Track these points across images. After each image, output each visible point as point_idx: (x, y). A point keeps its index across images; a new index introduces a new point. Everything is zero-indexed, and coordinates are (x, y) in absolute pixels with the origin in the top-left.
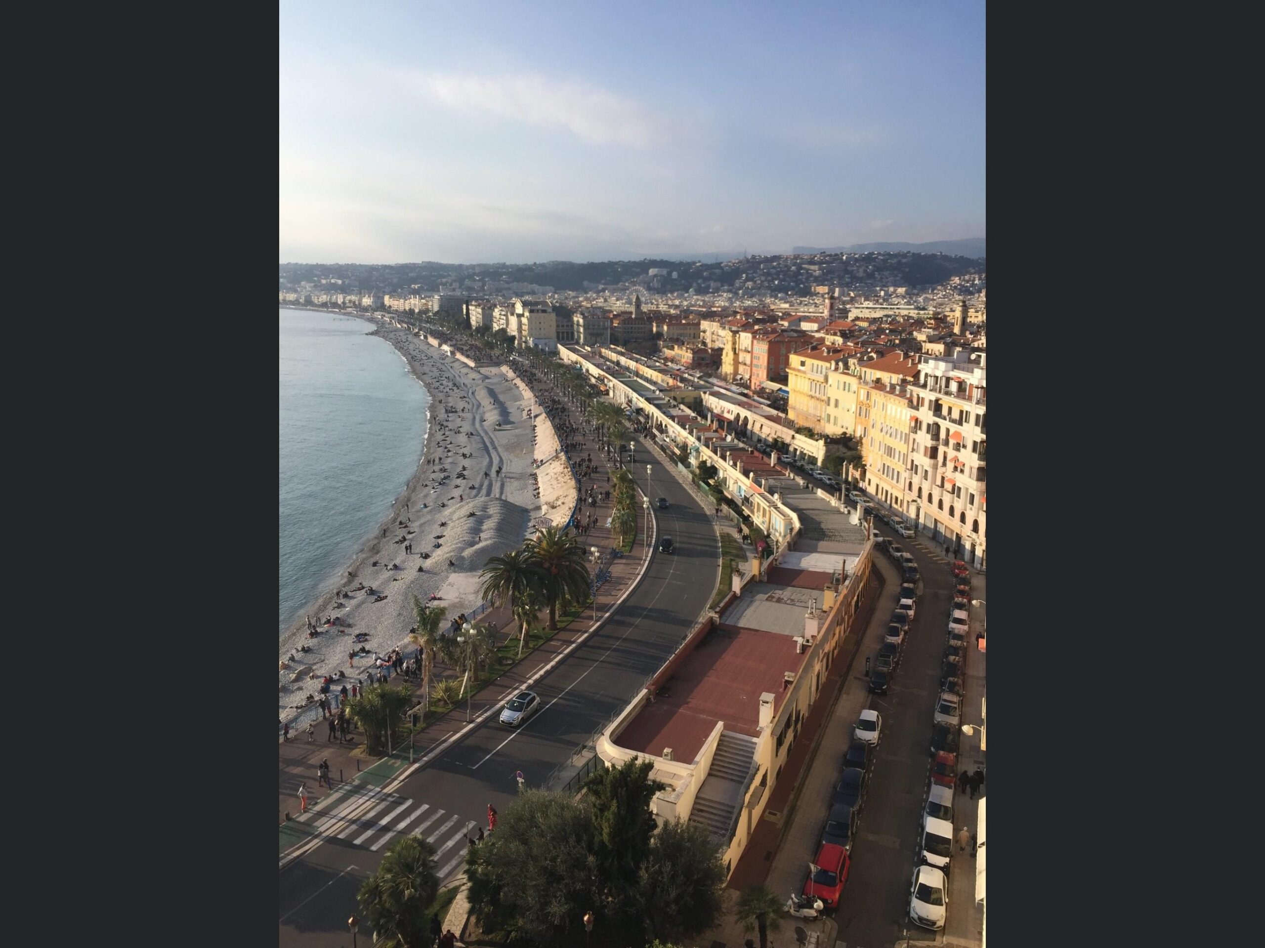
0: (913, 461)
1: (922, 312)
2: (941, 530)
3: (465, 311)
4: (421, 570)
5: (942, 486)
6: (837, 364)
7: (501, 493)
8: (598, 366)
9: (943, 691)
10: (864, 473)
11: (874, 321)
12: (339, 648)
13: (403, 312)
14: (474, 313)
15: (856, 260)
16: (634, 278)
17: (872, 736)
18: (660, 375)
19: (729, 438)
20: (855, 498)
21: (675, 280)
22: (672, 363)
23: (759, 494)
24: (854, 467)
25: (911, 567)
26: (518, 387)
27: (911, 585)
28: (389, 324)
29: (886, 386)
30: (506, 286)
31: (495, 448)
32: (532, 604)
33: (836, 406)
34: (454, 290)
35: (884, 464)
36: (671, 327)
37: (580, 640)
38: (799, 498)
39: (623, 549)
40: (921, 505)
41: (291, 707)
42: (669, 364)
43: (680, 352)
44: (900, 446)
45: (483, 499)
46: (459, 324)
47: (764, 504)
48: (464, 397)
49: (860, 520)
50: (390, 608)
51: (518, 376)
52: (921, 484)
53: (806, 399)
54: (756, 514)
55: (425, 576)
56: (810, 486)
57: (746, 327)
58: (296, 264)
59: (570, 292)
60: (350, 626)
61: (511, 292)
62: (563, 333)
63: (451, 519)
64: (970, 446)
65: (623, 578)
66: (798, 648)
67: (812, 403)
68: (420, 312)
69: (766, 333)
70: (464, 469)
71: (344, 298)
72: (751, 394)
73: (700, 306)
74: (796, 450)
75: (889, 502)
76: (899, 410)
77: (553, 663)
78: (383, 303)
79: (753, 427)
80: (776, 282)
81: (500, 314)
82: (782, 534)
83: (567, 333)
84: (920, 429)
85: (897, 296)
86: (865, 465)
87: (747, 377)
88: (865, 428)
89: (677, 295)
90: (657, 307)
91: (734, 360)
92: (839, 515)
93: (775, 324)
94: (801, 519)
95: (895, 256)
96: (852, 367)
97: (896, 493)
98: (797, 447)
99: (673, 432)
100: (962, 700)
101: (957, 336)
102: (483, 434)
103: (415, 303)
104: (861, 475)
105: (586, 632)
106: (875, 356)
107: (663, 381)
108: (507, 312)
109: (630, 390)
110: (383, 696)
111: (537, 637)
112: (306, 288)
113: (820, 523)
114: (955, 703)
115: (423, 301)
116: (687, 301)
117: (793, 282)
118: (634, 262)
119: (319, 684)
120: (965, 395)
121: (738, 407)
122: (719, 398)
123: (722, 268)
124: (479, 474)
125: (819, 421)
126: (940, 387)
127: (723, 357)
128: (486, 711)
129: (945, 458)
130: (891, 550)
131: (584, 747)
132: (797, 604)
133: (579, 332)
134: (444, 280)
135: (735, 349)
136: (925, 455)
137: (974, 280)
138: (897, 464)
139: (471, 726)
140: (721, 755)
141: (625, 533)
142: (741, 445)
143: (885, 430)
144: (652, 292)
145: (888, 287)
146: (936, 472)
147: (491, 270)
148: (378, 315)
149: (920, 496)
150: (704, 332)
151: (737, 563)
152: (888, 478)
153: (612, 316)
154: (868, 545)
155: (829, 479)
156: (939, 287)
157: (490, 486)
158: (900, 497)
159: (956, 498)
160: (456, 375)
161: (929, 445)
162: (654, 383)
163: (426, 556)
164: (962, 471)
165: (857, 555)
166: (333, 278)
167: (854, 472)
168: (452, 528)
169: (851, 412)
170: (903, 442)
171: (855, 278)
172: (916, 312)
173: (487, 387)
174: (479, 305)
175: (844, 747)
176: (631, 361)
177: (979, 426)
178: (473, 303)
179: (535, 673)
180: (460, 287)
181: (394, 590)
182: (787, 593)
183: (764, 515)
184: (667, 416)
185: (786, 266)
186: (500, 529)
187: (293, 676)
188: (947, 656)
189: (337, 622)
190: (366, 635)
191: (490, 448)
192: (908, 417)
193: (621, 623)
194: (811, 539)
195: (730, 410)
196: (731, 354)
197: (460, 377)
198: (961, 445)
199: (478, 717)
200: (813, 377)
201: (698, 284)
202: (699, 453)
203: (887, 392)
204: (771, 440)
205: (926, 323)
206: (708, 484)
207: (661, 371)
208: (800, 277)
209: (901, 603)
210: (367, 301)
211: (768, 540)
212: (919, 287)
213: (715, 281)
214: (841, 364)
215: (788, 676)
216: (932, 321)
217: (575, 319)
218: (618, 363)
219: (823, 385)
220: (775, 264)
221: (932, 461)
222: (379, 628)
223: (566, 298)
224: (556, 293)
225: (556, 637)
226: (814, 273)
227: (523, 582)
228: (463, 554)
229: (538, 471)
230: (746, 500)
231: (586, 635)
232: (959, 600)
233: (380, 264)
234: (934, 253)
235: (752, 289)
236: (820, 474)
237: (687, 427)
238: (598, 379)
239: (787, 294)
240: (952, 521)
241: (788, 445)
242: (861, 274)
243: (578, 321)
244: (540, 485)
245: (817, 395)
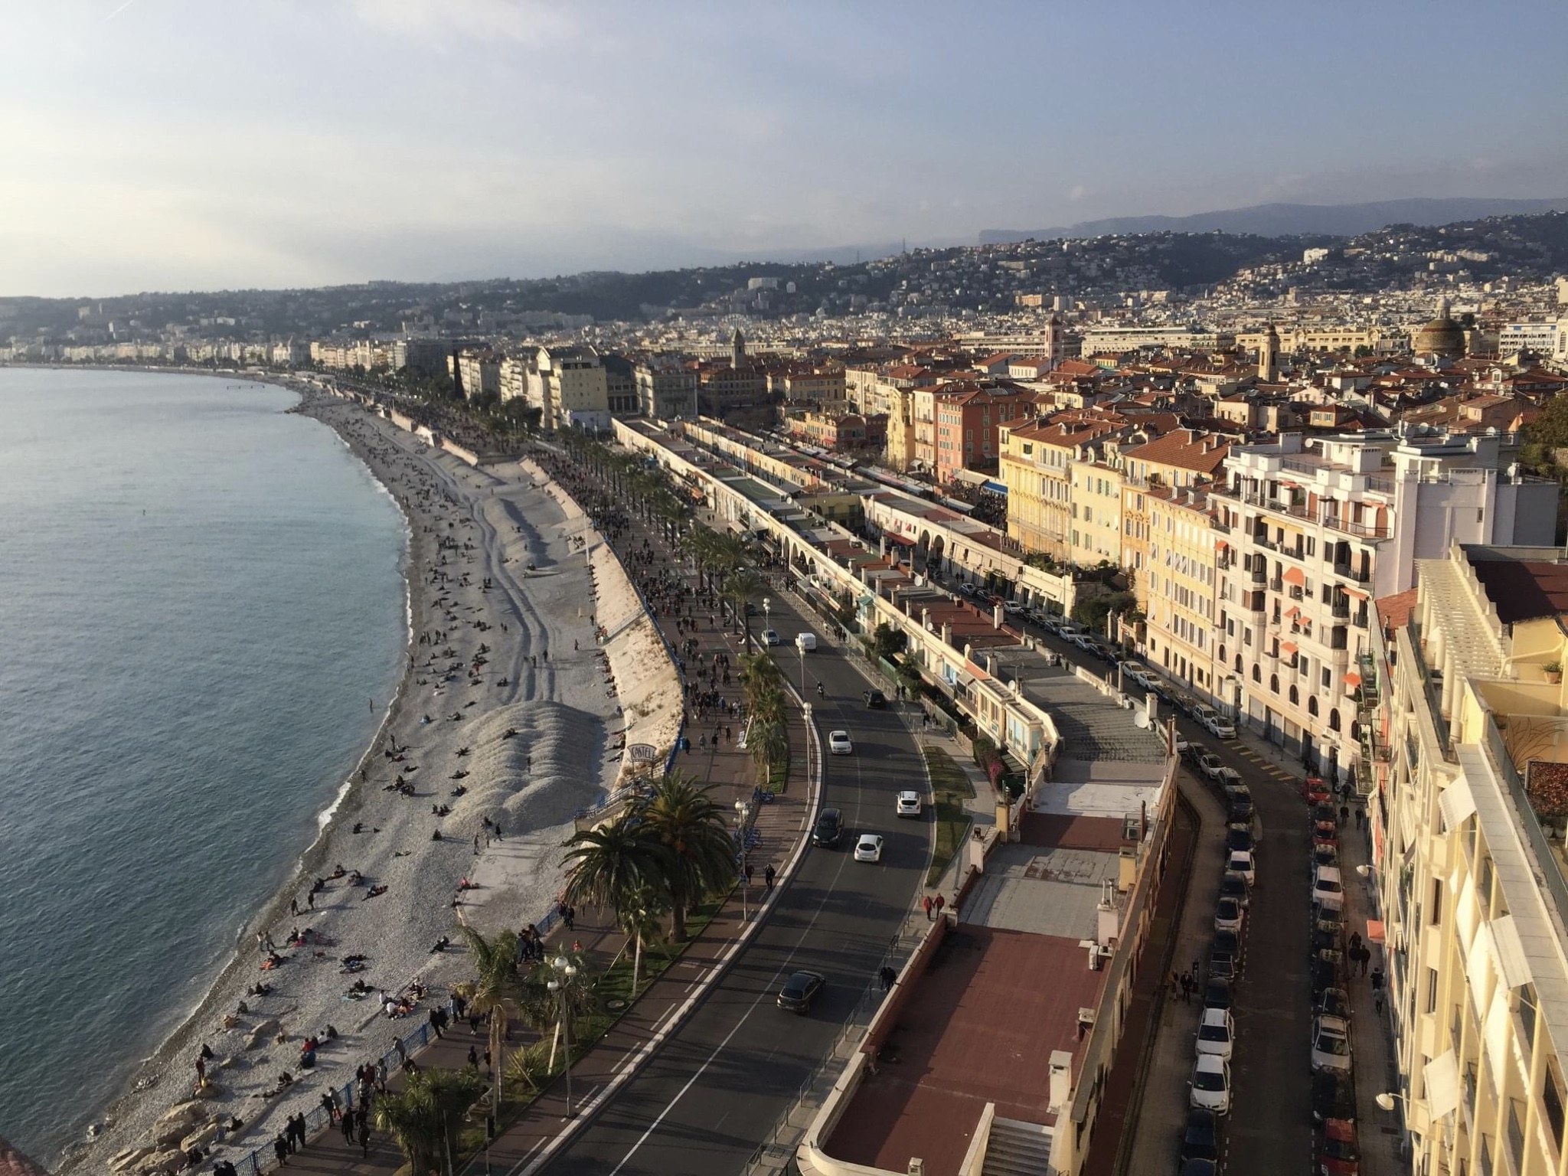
0: (1224, 614)
1: (1199, 336)
2: (1277, 725)
3: (451, 367)
4: (437, 836)
5: (1276, 654)
6: (1085, 450)
7: (552, 690)
8: (684, 456)
9: (1318, 1013)
10: (1143, 630)
11: (1124, 357)
12: (319, 984)
13: (342, 371)
14: (467, 370)
15: (1085, 249)
16: (723, 295)
17: (1218, 1100)
18: (788, 468)
19: (919, 580)
20: (1132, 672)
21: (792, 295)
22: (803, 441)
23: (983, 681)
24: (1124, 619)
25: (1238, 794)
26: (554, 498)
27: (1242, 827)
28: (323, 392)
29: (1170, 491)
30: (514, 317)
31: (530, 609)
32: (649, 906)
33: (1088, 517)
34: (426, 328)
35: (1176, 617)
36: (798, 383)
37: (727, 957)
38: (1048, 685)
39: (773, 787)
40: (1242, 683)
41: (256, 1096)
42: (800, 444)
43: (816, 424)
44: (1201, 589)
45: (523, 704)
46: (443, 391)
47: (993, 698)
48: (468, 520)
49: (1151, 719)
50: (395, 908)
51: (552, 479)
52: (1241, 650)
53: (1036, 506)
54: (980, 713)
55: (445, 847)
56: (1063, 661)
57: (923, 381)
58: (156, 294)
59: (621, 323)
60: (331, 943)
61: (521, 327)
62: (619, 399)
63: (474, 742)
64: (1318, 593)
65: (780, 840)
66: (1091, 961)
67: (1047, 512)
68: (376, 369)
69: (956, 390)
70: (484, 649)
71: (242, 350)
72: (940, 492)
73: (838, 340)
74: (1026, 591)
75: (1187, 678)
76: (1195, 530)
77: (690, 1002)
78: (309, 356)
79: (952, 553)
80: (957, 292)
81: (513, 372)
82: (1028, 748)
83: (627, 398)
84: (1233, 562)
85: (1154, 306)
86: (1145, 616)
87: (930, 462)
88: (1138, 554)
89: (797, 320)
90: (769, 346)
91: (906, 436)
92: (1116, 712)
93: (966, 371)
94: (1058, 722)
95: (1146, 239)
96: (1111, 456)
97: (1198, 664)
98: (1028, 587)
99: (826, 571)
100: (1350, 1025)
101: (1265, 382)
102: (507, 586)
103: (362, 355)
104: (1137, 633)
105: (734, 942)
106: (1146, 437)
107: (794, 477)
108: (524, 368)
109: (742, 497)
110: (435, 1090)
111: (658, 957)
112: (174, 334)
113: (1087, 728)
114: (1342, 1033)
115: (378, 351)
116: (814, 330)
117: (985, 290)
118: (724, 269)
119: (294, 1051)
120: (1304, 509)
121: (923, 520)
122: (892, 507)
123: (867, 273)
124: (510, 657)
125: (1061, 541)
126: (1263, 496)
127: (889, 431)
128: (594, 1096)
129: (1277, 610)
130: (1202, 763)
131: (764, 1148)
132: (1077, 880)
133: (645, 397)
134: (408, 312)
135: (908, 418)
136: (1244, 605)
137: (1275, 274)
138: (1197, 617)
139: (575, 1123)
140: (997, 1160)
141: (772, 759)
142: (940, 591)
143: (1174, 561)
144: (755, 317)
145: (1138, 291)
146: (1264, 632)
147: (487, 292)
148: (302, 377)
149: (1239, 670)
150: (852, 388)
151: (960, 800)
152: (1184, 640)
153: (696, 367)
154: (1171, 765)
155: (1087, 641)
156: (1220, 288)
157: (532, 678)
158: (1206, 670)
159: (1300, 675)
160: (448, 481)
161: (1251, 590)
162: (780, 482)
163: (444, 812)
164: (1307, 632)
165: (1155, 782)
166: (220, 315)
167: (1126, 627)
168: (480, 759)
169: (1113, 527)
170: (1205, 581)
171: (1084, 280)
172: (1190, 336)
173: (502, 500)
174: (475, 357)
175: (1178, 1121)
176: (738, 445)
177: (1331, 561)
178: (465, 353)
179: (666, 1021)
180: (436, 323)
181: (397, 874)
182: (1055, 860)
183: (994, 715)
184: (813, 544)
185: (972, 264)
186: (561, 757)
187: (249, 1039)
188: (1317, 950)
189: (310, 937)
190: (360, 958)
191: (523, 610)
192: (1212, 544)
193: (791, 922)
194: (1078, 758)
195: (912, 526)
196: (901, 427)
197: (454, 482)
198: (1304, 589)
199: (585, 1106)
200: (1045, 472)
201: (830, 300)
202: (874, 608)
203: (1174, 502)
204: (983, 575)
205: (1210, 358)
206: (895, 663)
207: (789, 461)
208: (996, 281)
209: (1232, 859)
210: (281, 353)
211: (1004, 757)
212: (1187, 288)
213: (857, 293)
214: (1091, 451)
215: (1085, 1015)
216: (1221, 357)
217: (639, 376)
218: (715, 449)
219: (1063, 485)
220: (954, 261)
221: (1257, 615)
222: (382, 945)
223: (615, 334)
224: (597, 325)
225: (687, 954)
226: (1018, 275)
227: (633, 872)
228: (504, 806)
229: (607, 648)
230: (960, 689)
231: (736, 947)
232: (1321, 848)
233: (297, 287)
234: (1209, 231)
235: (918, 305)
236: (1070, 632)
237: (850, 564)
238: (687, 478)
239: (976, 309)
240: (1295, 710)
241: (1013, 584)
242: (1093, 271)
243: (643, 380)
244: (614, 672)
245: (1055, 499)
